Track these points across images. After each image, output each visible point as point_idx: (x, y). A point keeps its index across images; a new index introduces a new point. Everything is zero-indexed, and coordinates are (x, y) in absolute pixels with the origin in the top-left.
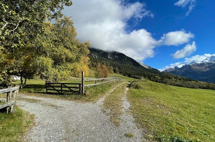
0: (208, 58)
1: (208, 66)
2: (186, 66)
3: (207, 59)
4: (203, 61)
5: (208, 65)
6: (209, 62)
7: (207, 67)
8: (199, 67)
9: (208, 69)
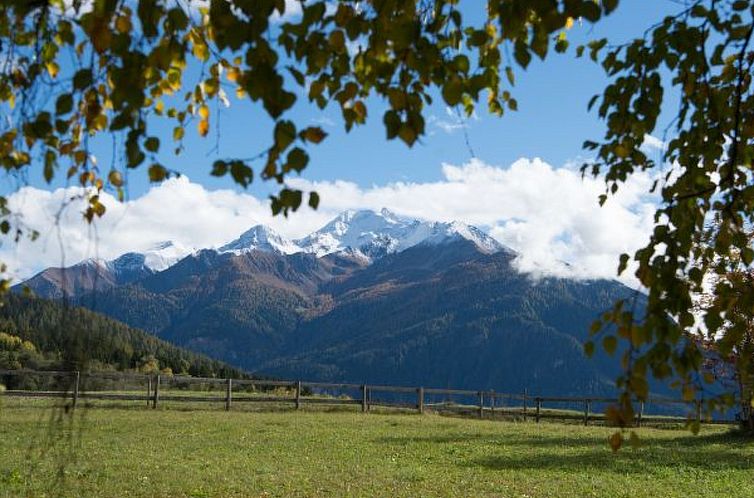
0: (339, 219)
1: (330, 277)
2: (207, 260)
3: (337, 225)
4: (308, 242)
5: (334, 271)
6: (344, 253)
7: (323, 288)
8: (280, 284)
9: (328, 302)
